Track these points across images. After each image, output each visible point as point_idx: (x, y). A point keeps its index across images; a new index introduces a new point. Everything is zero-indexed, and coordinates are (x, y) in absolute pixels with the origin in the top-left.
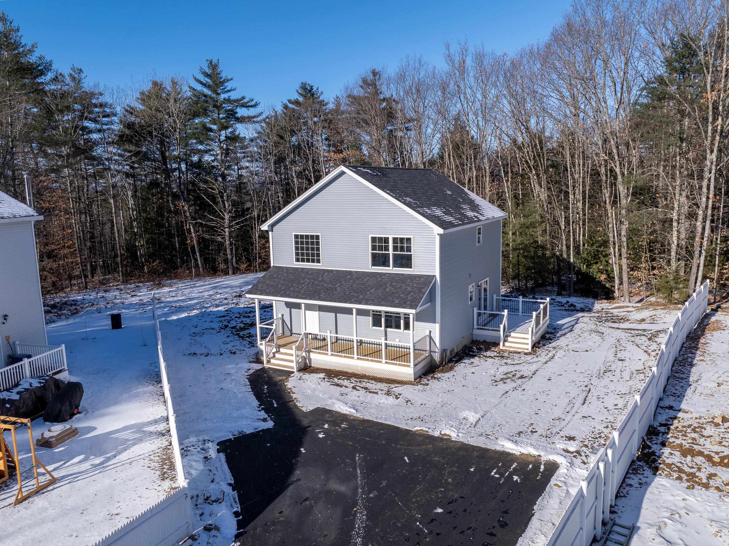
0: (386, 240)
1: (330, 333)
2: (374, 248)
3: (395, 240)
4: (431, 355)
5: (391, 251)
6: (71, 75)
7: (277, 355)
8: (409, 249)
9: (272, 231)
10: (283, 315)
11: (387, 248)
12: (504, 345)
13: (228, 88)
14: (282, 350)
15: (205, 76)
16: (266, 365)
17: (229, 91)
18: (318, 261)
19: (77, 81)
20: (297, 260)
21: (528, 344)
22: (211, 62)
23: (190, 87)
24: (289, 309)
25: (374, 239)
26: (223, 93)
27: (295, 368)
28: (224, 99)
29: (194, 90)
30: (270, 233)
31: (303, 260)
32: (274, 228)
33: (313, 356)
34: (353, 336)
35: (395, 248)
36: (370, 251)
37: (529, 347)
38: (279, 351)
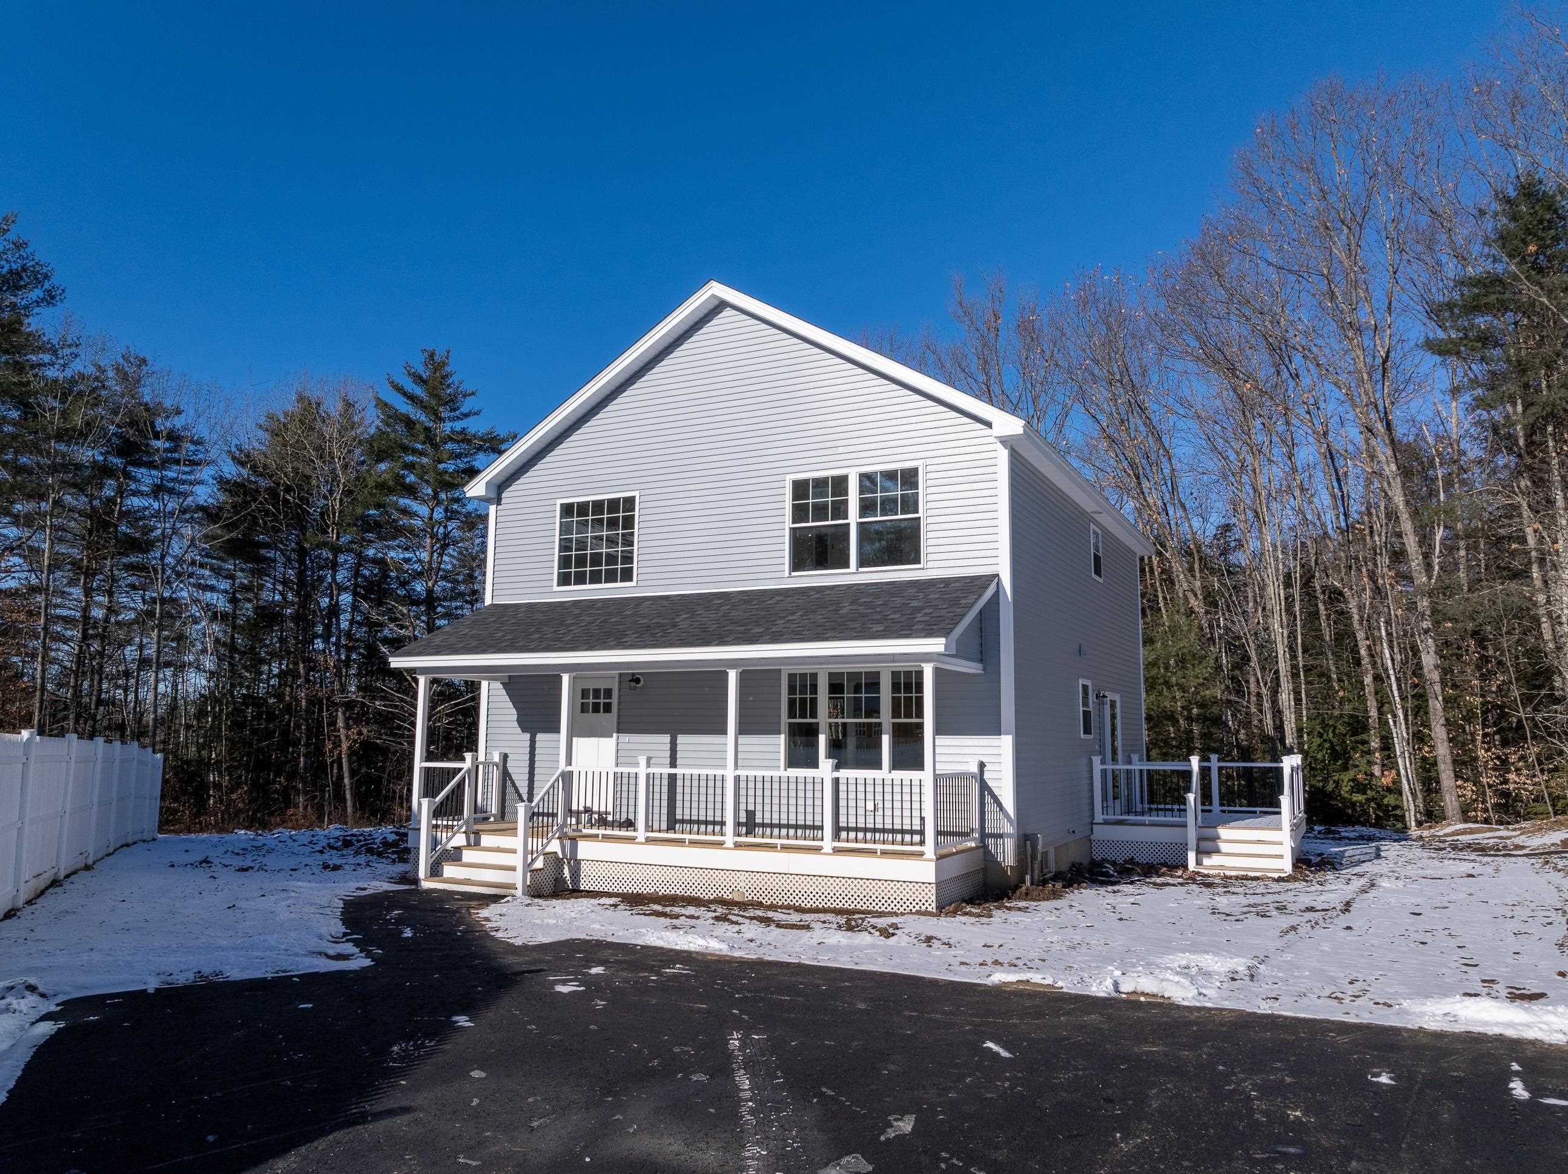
0: (840, 483)
1: (648, 765)
2: (799, 513)
3: (867, 480)
4: (985, 847)
5: (853, 517)
6: (118, 369)
7: (468, 856)
8: (910, 504)
9: (499, 503)
10: (505, 757)
11: (840, 510)
12: (1199, 863)
13: (464, 409)
14: (486, 840)
15: (414, 382)
16: (427, 885)
17: (466, 415)
18: (627, 575)
19: (130, 382)
20: (564, 580)
21: (1281, 857)
22: (432, 356)
23: (378, 400)
24: (528, 736)
25: (800, 489)
26: (453, 419)
27: (520, 886)
28: (453, 431)
29: (386, 405)
30: (492, 509)
31: (580, 579)
32: (504, 495)
33: (586, 850)
34: (724, 767)
35: (866, 507)
36: (788, 524)
37: (1286, 865)
38: (477, 843)
